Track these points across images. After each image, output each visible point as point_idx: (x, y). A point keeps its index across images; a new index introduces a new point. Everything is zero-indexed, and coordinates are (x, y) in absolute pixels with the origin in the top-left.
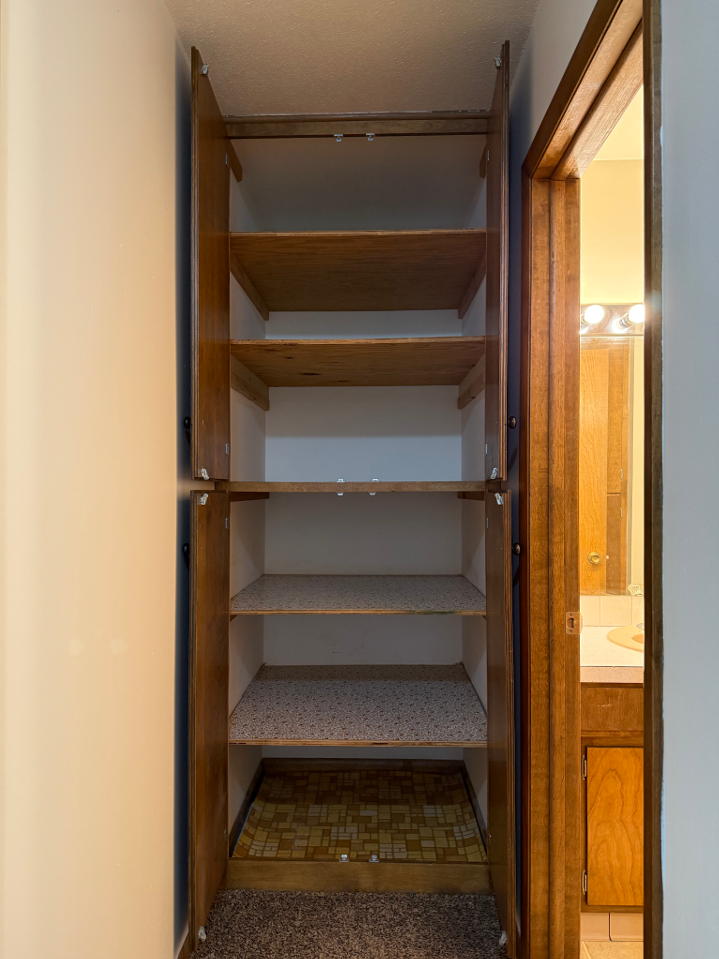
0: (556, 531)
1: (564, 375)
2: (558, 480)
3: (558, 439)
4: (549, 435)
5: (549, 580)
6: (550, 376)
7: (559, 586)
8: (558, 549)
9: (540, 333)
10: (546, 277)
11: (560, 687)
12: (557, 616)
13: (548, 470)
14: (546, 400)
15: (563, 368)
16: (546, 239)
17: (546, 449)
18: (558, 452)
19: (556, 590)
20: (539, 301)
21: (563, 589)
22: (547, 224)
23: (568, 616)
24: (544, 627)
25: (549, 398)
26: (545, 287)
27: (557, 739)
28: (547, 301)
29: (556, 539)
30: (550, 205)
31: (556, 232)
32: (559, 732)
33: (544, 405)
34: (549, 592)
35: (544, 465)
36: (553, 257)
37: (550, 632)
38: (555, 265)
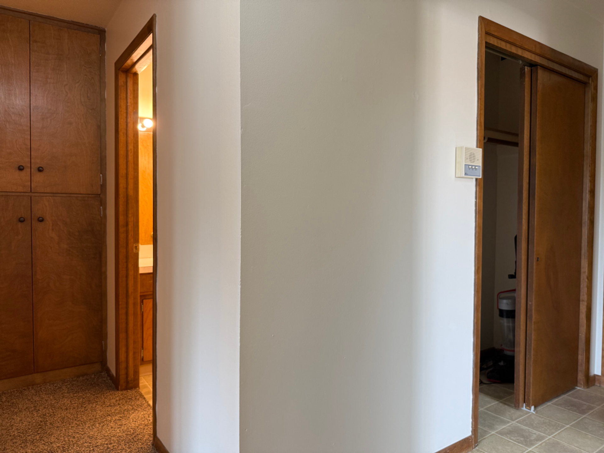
0: (130, 212)
1: (133, 151)
2: (131, 192)
3: (131, 176)
4: (127, 174)
5: (127, 232)
6: (127, 151)
7: (131, 233)
8: (131, 219)
9: (123, 133)
10: (125, 111)
11: (131, 273)
12: (130, 246)
13: (127, 188)
14: (125, 160)
15: (132, 148)
16: (125, 96)
17: (126, 180)
18: (131, 182)
19: (130, 236)
20: (122, 120)
21: (133, 235)
22: (125, 90)
23: (135, 245)
24: (125, 250)
25: (127, 159)
26: (125, 115)
27: (130, 292)
28: (125, 121)
29: (130, 215)
30: (127, 82)
31: (129, 94)
32: (131, 290)
33: (125, 162)
34: (127, 236)
35: (125, 186)
36: (128, 103)
37: (127, 252)
38: (129, 107)
